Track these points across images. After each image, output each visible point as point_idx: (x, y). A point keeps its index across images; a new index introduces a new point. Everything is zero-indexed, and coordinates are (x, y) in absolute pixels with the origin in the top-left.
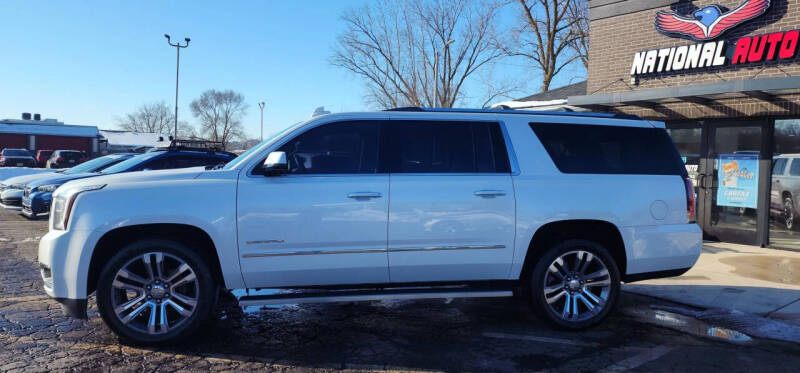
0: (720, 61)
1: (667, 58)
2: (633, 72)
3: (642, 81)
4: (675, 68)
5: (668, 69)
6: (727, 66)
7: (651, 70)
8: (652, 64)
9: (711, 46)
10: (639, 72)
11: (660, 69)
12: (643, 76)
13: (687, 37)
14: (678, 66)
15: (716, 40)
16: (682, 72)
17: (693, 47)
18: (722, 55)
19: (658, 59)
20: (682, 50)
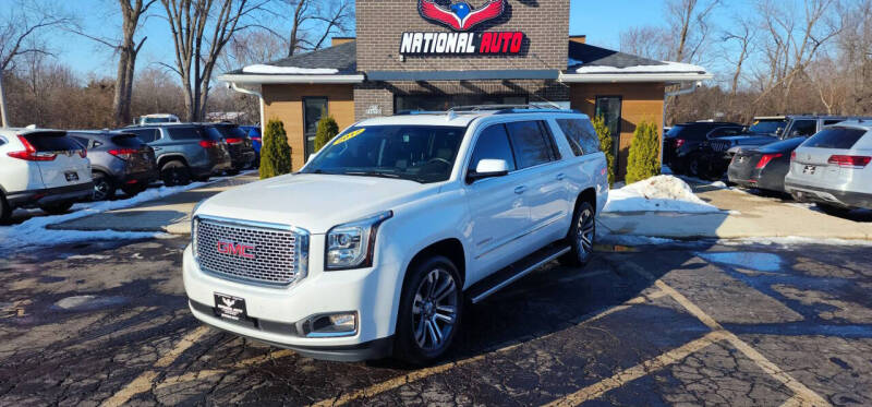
0: (471, 49)
1: (431, 41)
2: (403, 51)
3: (408, 59)
4: (438, 51)
5: (432, 51)
6: (477, 54)
7: (419, 51)
8: (419, 45)
9: (464, 36)
10: (408, 51)
11: (426, 51)
12: (411, 55)
13: (446, 26)
14: (440, 50)
15: (469, 32)
16: (444, 54)
17: (451, 35)
18: (473, 44)
19: (424, 41)
20: (443, 36)
